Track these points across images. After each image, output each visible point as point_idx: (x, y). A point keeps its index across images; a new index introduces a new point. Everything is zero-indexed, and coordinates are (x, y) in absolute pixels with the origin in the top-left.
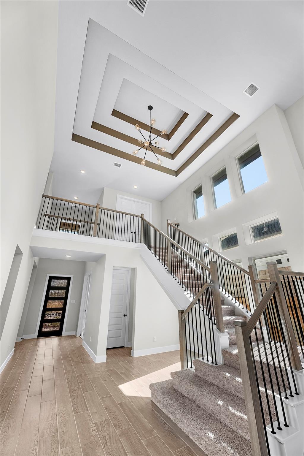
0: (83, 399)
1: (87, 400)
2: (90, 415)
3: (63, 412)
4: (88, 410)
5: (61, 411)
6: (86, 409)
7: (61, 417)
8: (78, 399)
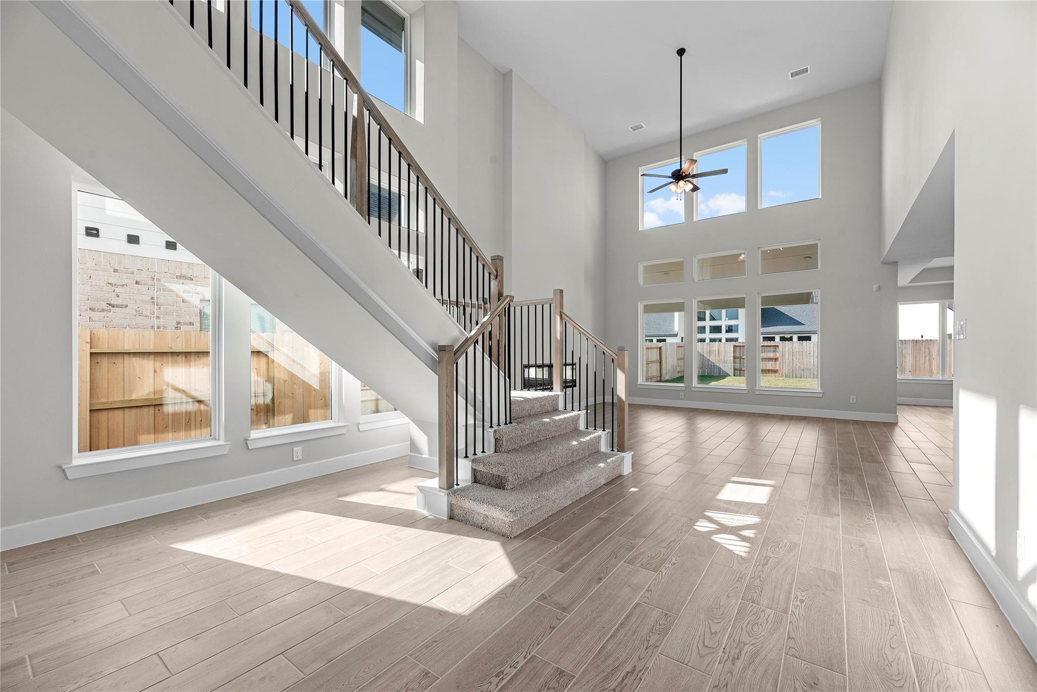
0: (609, 647)
1: (604, 634)
2: (648, 590)
3: (701, 645)
4: (638, 604)
5: (702, 653)
6: (638, 611)
7: (716, 633)
8: (621, 659)
